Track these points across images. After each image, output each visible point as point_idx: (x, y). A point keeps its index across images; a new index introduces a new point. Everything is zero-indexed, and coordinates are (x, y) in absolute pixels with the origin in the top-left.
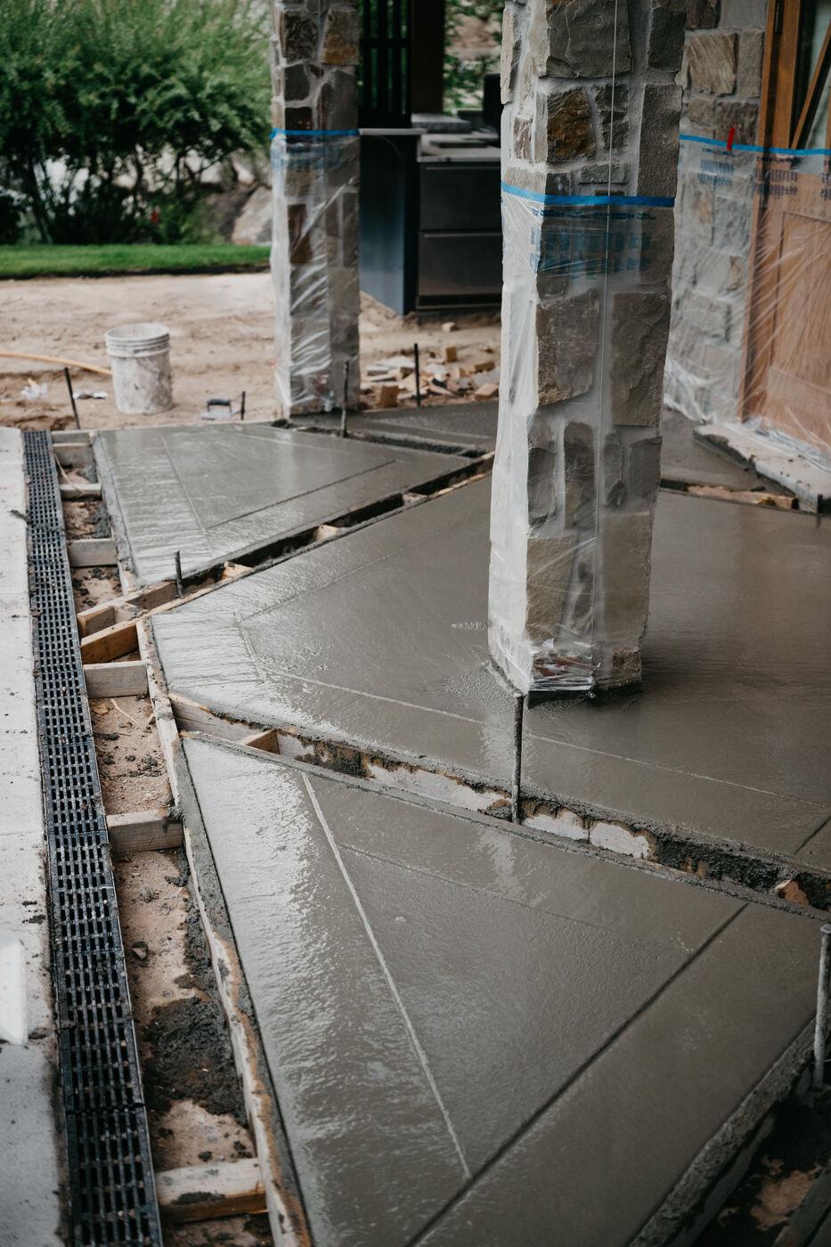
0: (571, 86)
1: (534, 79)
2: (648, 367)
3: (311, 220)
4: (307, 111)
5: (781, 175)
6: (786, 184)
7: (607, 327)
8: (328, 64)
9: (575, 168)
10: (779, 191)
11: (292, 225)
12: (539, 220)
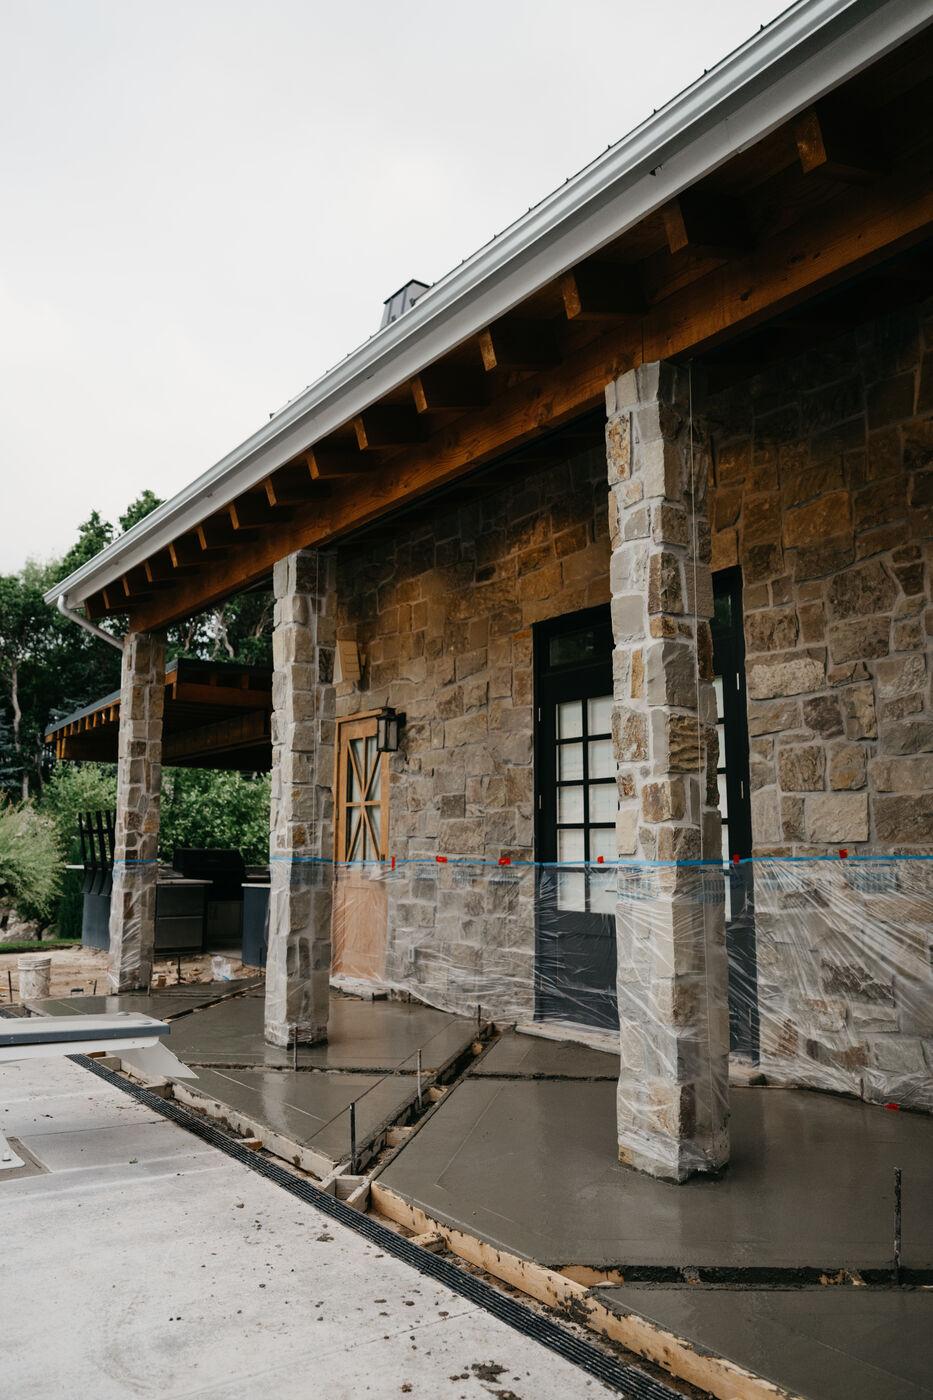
0: (299, 823)
1: (286, 822)
2: (326, 917)
3: (134, 899)
4: (135, 852)
5: (343, 872)
6: (345, 876)
7: (313, 902)
8: (146, 832)
9: (301, 849)
10: (342, 879)
11: (125, 901)
12: (290, 866)
